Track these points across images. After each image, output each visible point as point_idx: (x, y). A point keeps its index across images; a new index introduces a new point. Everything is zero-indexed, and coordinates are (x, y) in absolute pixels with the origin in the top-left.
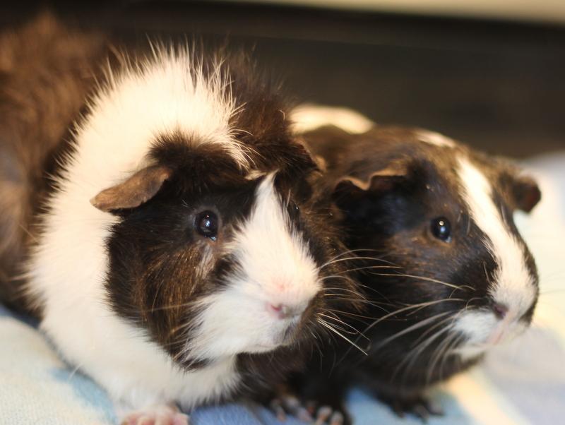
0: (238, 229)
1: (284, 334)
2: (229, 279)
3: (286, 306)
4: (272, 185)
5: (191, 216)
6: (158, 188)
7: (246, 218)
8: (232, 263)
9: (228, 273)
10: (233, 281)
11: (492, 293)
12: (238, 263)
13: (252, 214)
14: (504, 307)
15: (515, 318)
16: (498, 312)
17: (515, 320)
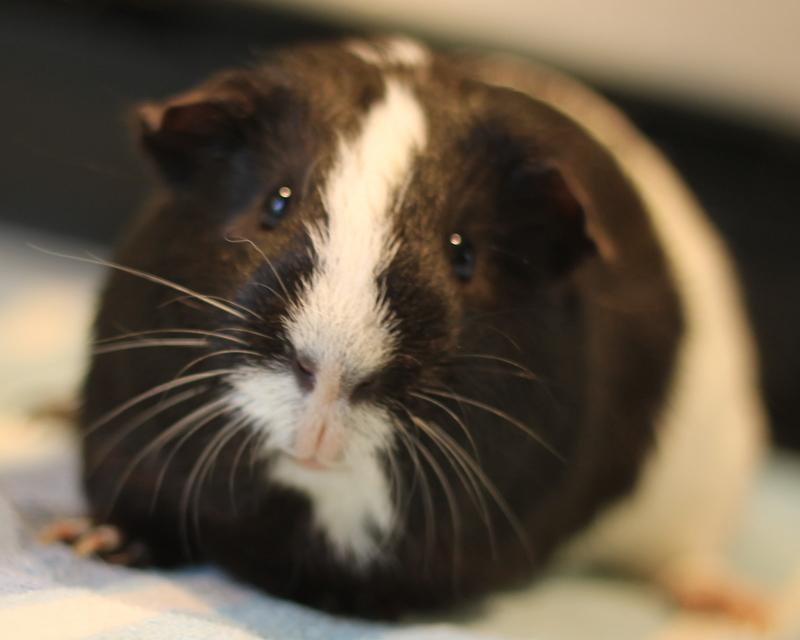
11: (289, 326)
14: (307, 360)
15: (337, 390)
16: (304, 373)
17: (340, 396)
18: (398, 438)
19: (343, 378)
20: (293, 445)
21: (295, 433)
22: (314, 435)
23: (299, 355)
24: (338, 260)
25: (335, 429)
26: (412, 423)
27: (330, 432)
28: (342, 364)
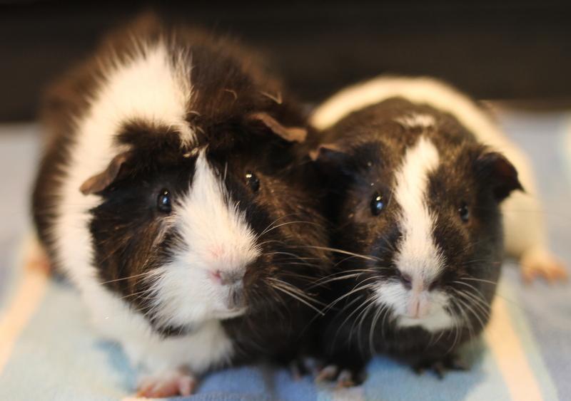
0: (179, 204)
1: (232, 299)
2: (172, 250)
3: (224, 272)
4: (205, 160)
5: (153, 195)
6: (117, 171)
7: (186, 193)
8: (174, 236)
9: (172, 246)
10: (176, 252)
11: (396, 262)
12: (179, 235)
13: (190, 187)
14: (407, 276)
15: (423, 287)
16: (406, 281)
17: (424, 289)
18: (451, 301)
19: (424, 281)
20: (406, 312)
21: (406, 307)
22: (415, 307)
23: (403, 274)
24: (412, 229)
25: (423, 302)
26: (456, 293)
27: (421, 305)
28: (423, 275)
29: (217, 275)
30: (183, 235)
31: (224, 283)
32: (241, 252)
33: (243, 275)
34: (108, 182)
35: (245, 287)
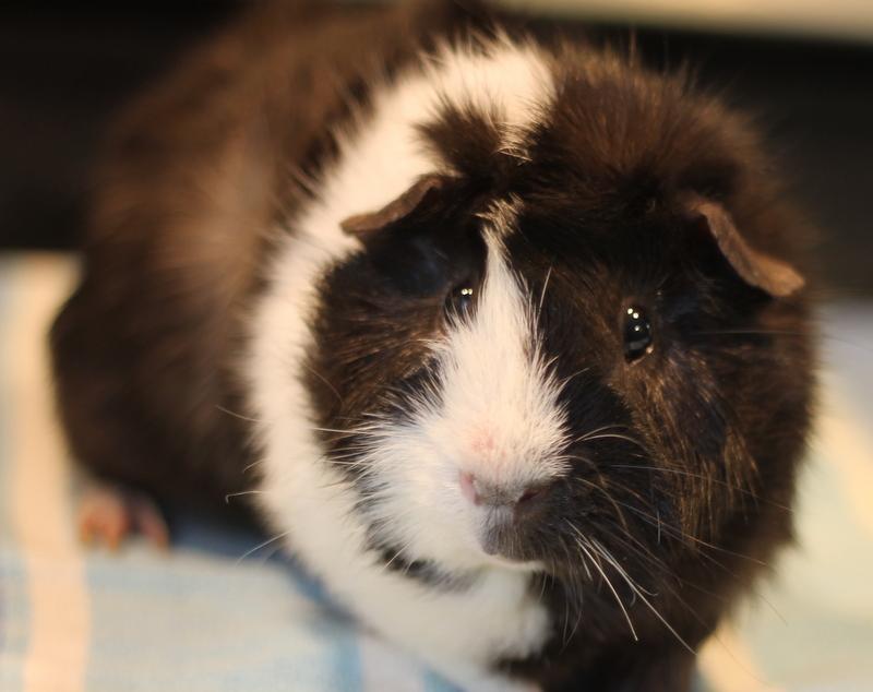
3: (480, 482)
10: (419, 409)
12: (437, 380)
29: (470, 479)
30: (445, 382)
31: (478, 500)
32: (522, 459)
33: (517, 499)
34: (395, 216)
35: (515, 522)
